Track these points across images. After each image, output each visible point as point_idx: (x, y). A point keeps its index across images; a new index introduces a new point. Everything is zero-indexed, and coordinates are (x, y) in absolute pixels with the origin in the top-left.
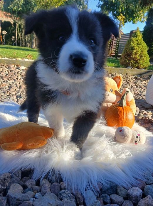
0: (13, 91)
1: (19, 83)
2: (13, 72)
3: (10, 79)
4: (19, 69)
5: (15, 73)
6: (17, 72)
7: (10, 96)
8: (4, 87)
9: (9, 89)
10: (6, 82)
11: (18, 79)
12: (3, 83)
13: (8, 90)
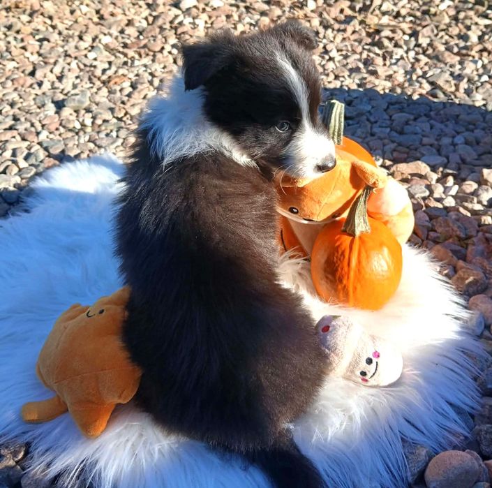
0: (136, 102)
1: (162, 66)
2: (160, 22)
3: (142, 51)
4: (180, 9)
5: (164, 27)
6: (171, 22)
7: (123, 124)
8: (118, 88)
9: (129, 95)
10: (129, 64)
11: (165, 52)
12: (121, 72)
13: (125, 99)
